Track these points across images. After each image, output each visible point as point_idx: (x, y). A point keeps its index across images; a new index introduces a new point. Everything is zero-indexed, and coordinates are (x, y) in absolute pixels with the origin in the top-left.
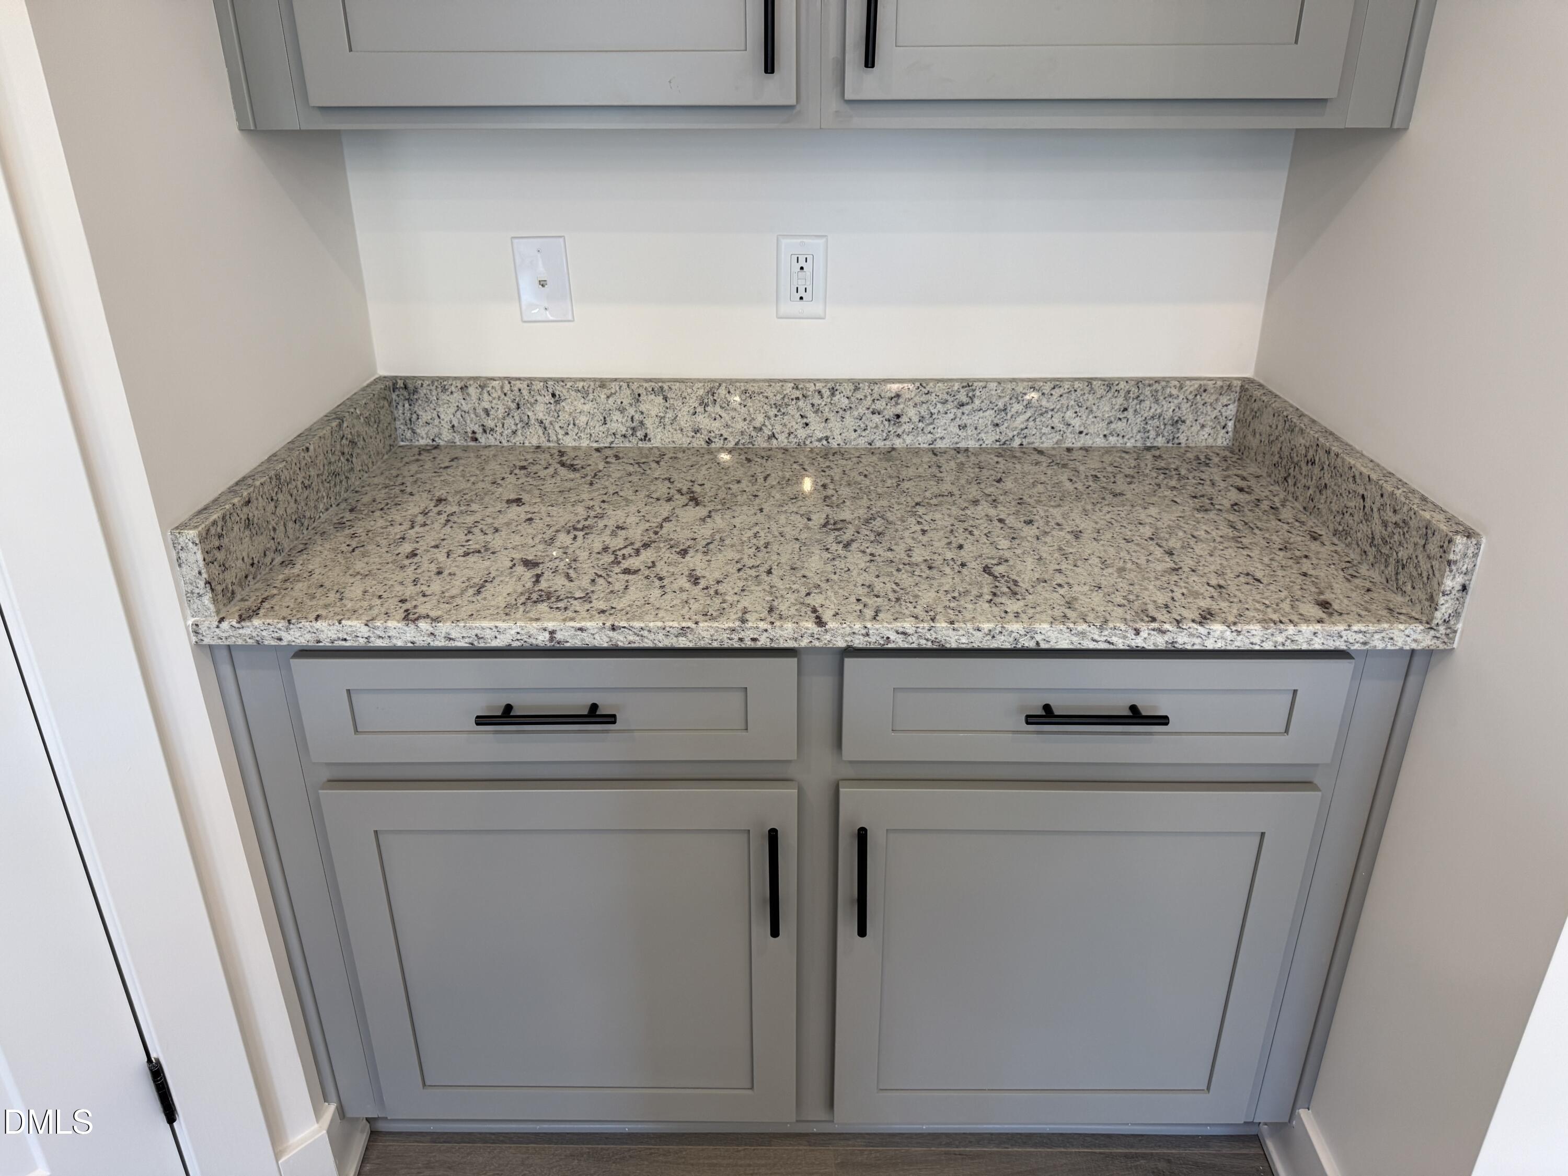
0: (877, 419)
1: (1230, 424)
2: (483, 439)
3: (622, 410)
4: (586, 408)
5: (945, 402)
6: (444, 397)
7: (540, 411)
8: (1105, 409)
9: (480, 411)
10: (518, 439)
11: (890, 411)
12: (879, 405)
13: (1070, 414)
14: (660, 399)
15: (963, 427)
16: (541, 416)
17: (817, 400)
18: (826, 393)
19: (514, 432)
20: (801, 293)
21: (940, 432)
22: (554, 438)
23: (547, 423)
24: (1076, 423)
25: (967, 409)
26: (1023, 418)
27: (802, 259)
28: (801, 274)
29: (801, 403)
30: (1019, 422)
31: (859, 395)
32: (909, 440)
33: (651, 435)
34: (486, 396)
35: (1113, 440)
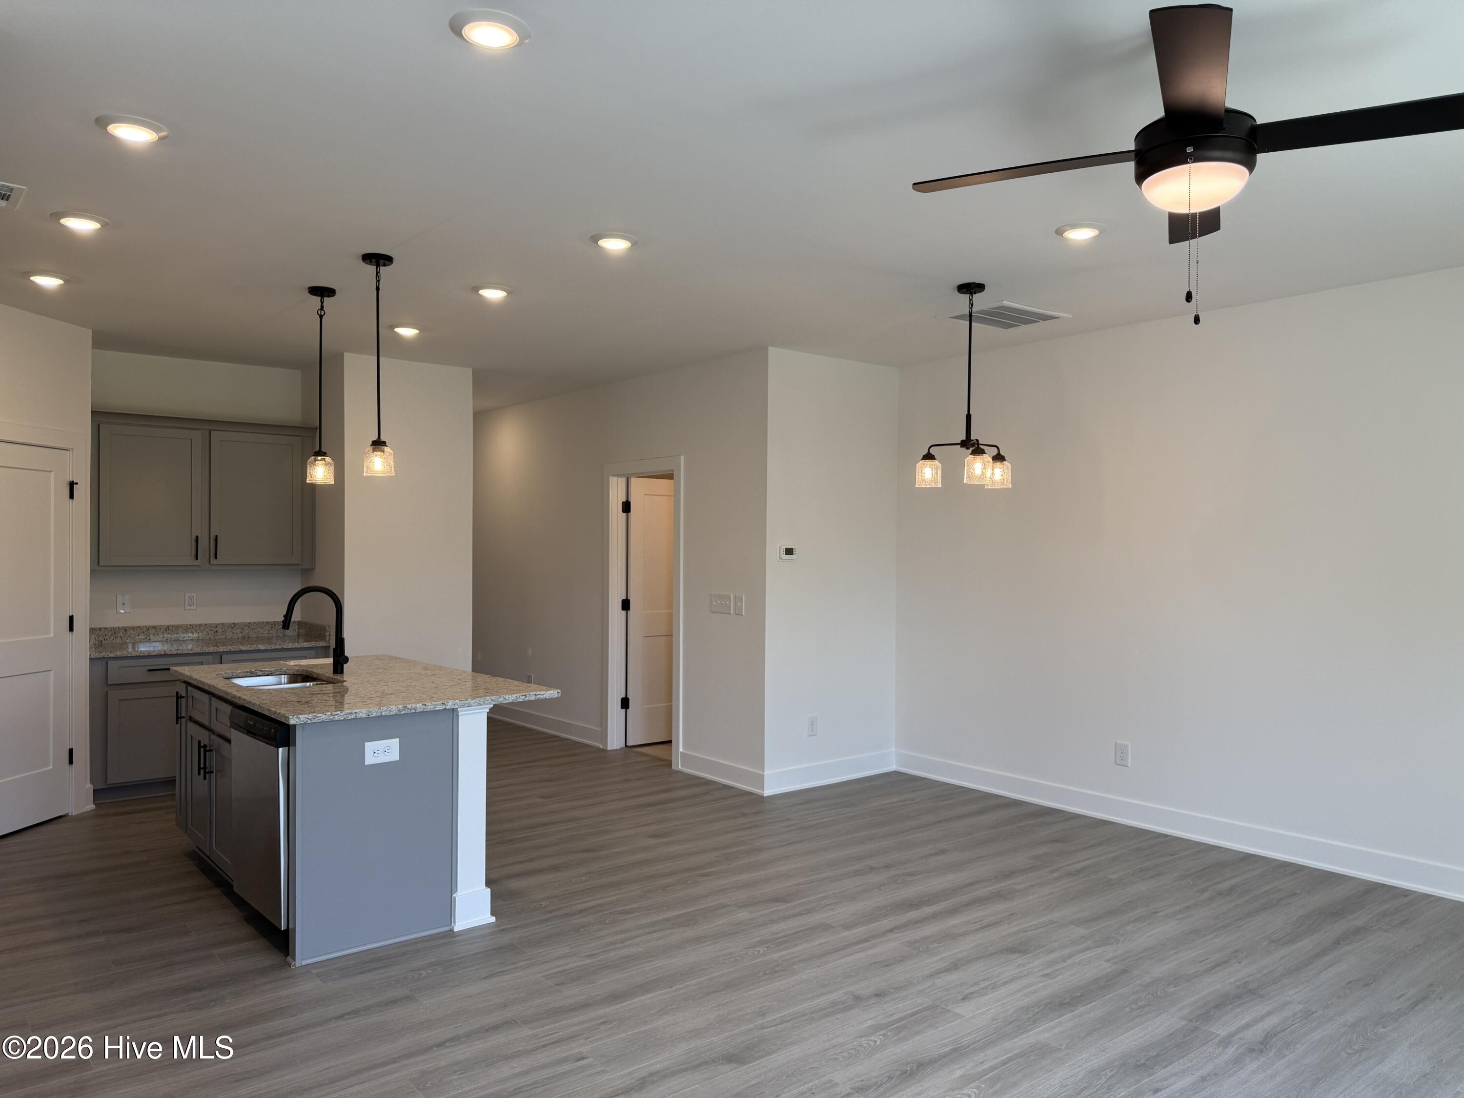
0: (211, 632)
1: (297, 630)
2: (104, 642)
3: (143, 633)
4: (134, 632)
5: (228, 627)
6: (95, 632)
7: (121, 634)
8: (267, 628)
9: (104, 635)
11: (215, 630)
12: (212, 629)
13: (259, 629)
14: (154, 630)
15: (233, 633)
16: (121, 635)
17: (196, 628)
18: (198, 627)
19: (113, 640)
20: (191, 604)
21: (227, 635)
22: (124, 640)
23: (122, 637)
24: (261, 631)
25: (234, 629)
26: (248, 630)
27: (191, 597)
28: (191, 600)
29: (192, 629)
30: (247, 631)
31: (207, 626)
32: (220, 637)
33: (151, 638)
34: (106, 631)
35: (270, 635)
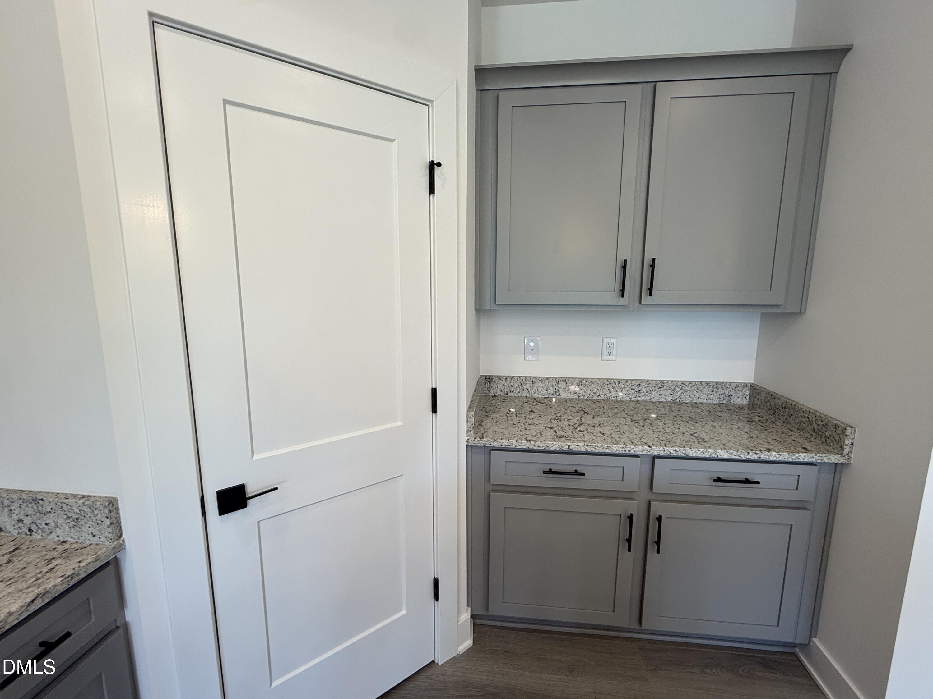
0: (633, 391)
1: (748, 397)
2: (509, 395)
3: (553, 386)
4: (542, 385)
5: (655, 387)
6: (500, 381)
7: (528, 386)
8: (706, 391)
9: (510, 386)
10: (520, 394)
11: (637, 389)
12: (633, 387)
14: (565, 383)
15: (661, 395)
16: (528, 388)
17: (614, 385)
18: (617, 383)
19: (519, 392)
20: (609, 353)
21: (653, 396)
22: (531, 394)
23: (529, 390)
24: (697, 395)
25: (661, 389)
26: (680, 393)
27: (610, 344)
28: (610, 348)
29: (609, 386)
31: (627, 384)
32: (643, 398)
33: (561, 394)
34: (512, 381)
35: (709, 401)
